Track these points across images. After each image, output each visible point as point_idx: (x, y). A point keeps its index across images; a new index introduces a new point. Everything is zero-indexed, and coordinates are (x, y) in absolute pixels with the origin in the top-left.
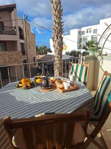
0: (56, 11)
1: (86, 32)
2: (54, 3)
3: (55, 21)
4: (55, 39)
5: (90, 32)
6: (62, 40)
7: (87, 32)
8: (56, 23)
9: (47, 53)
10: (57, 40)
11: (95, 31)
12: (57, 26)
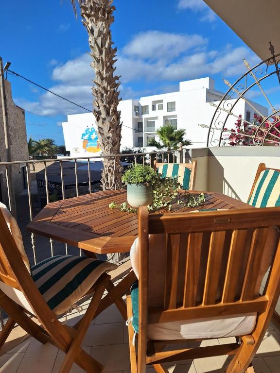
0: (101, 53)
1: (150, 108)
2: (96, 34)
3: (99, 73)
4: (103, 115)
5: (161, 108)
6: (118, 118)
7: (154, 108)
8: (102, 79)
9: (55, 157)
10: (108, 119)
11: (171, 106)
12: (105, 84)
